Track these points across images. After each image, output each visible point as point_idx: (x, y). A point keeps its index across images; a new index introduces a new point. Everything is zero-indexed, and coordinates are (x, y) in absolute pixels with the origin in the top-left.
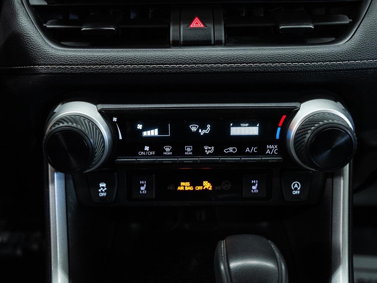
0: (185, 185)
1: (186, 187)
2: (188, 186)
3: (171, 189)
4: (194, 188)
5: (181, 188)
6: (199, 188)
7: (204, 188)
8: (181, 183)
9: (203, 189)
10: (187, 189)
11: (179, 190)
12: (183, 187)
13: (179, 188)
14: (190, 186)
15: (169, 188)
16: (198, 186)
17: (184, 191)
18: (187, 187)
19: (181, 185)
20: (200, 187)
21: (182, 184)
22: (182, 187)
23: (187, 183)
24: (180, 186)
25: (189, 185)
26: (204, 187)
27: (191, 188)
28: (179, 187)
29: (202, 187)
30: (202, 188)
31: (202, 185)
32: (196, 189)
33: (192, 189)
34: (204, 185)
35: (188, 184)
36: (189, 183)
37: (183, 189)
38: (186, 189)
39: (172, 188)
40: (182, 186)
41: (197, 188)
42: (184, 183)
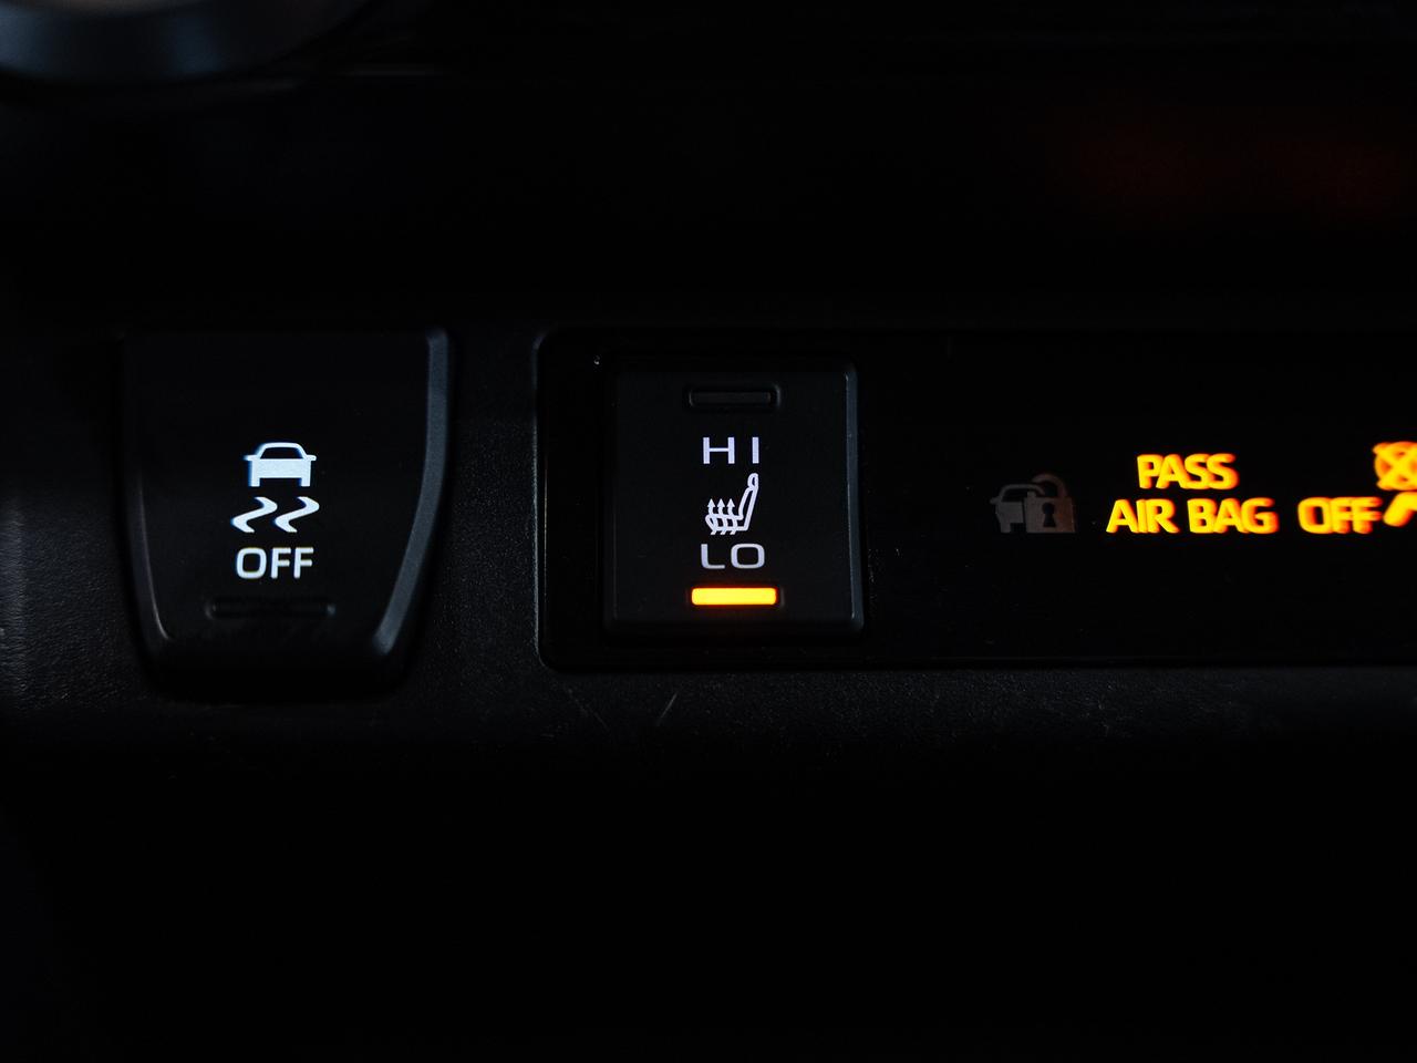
0: (1185, 484)
1: (1192, 504)
2: (1216, 496)
3: (1036, 524)
4: (1287, 516)
5: (1150, 518)
6: (1340, 514)
7: (1395, 515)
8: (1142, 460)
9: (1378, 526)
10: (1206, 519)
11: (1123, 530)
12: (1168, 507)
13: (1121, 516)
14: (1239, 494)
15: (1008, 514)
16: (1331, 494)
17: (1179, 545)
18: (1207, 504)
19: (1144, 483)
20: (1344, 502)
21: (1157, 468)
22: (1153, 503)
23: (1200, 458)
24: (1134, 494)
25: (1229, 480)
26: (1387, 497)
27: (1248, 518)
28: (1121, 506)
29: (1367, 502)
30: (1370, 516)
31: (1360, 480)
32: (1307, 525)
33: (1269, 524)
34: (1387, 481)
35: (1214, 469)
36: (1223, 458)
37: (1170, 528)
38: (1195, 528)
39: (1049, 509)
40: (1153, 493)
41: (1318, 515)
42: (1172, 460)
